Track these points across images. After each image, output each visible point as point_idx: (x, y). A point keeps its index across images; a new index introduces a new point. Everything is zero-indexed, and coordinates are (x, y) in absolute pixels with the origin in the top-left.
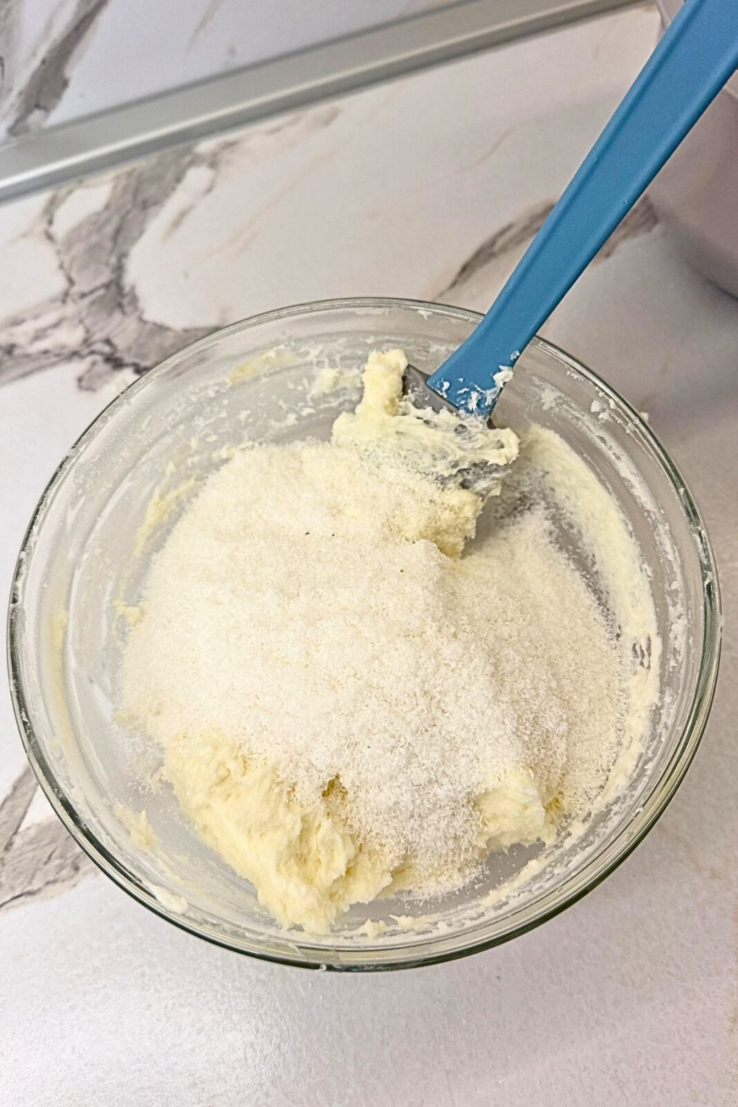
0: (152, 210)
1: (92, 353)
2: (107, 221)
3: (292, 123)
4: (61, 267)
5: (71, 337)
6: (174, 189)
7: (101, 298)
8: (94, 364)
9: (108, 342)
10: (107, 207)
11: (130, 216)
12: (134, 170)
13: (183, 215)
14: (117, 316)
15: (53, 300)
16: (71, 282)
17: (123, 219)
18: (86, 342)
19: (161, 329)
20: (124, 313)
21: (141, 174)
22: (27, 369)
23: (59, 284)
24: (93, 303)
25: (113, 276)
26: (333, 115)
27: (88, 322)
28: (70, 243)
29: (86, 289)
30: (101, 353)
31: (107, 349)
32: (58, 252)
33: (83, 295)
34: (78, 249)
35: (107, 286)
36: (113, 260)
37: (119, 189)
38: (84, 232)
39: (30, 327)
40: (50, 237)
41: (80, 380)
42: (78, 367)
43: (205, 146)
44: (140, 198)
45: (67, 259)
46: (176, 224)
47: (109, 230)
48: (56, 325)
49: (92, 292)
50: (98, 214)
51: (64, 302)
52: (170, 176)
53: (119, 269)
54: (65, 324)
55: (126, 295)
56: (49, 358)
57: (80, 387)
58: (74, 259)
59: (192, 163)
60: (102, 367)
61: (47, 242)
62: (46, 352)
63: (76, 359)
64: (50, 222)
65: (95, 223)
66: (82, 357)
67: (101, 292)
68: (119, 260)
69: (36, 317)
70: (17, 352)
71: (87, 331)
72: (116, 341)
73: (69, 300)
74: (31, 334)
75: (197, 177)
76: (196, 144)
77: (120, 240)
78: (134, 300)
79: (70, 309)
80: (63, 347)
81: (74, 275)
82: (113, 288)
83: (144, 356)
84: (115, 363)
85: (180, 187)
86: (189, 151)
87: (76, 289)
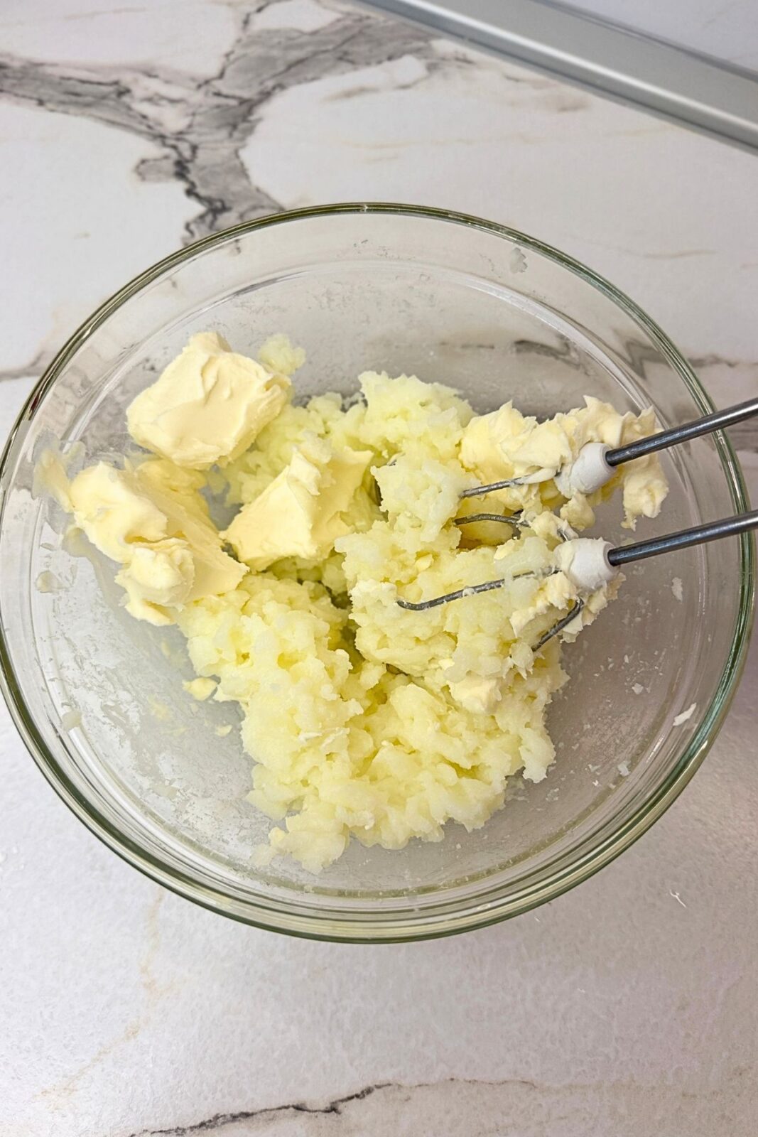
0: (344, 65)
1: (174, 147)
2: (301, 46)
3: (536, 85)
4: (227, 55)
5: (172, 120)
6: (380, 62)
7: (229, 108)
8: (166, 157)
9: (194, 148)
10: (314, 33)
11: (321, 56)
12: (368, 18)
13: (362, 91)
14: (223, 133)
15: (193, 79)
16: (221, 75)
17: (315, 54)
18: (180, 135)
19: (243, 172)
20: (231, 135)
21: (369, 26)
22: (118, 119)
23: (212, 69)
24: (218, 106)
25: (256, 97)
26: (577, 107)
27: (198, 119)
28: (255, 40)
29: (225, 91)
30: (180, 154)
31: (187, 154)
32: (239, 41)
33: (218, 94)
34: (255, 51)
35: (242, 101)
36: (270, 84)
37: (340, 25)
38: (276, 40)
39: (155, 86)
40: (246, 22)
41: (143, 162)
42: (152, 150)
43: (445, 46)
44: (345, 48)
45: (239, 51)
46: (348, 94)
47: (295, 55)
48: (173, 101)
49: (227, 97)
50: (302, 33)
51: (199, 86)
52: (389, 48)
53: (266, 95)
54: (180, 106)
55: (249, 121)
56: (141, 123)
57: (138, 167)
58: (244, 55)
59: (417, 52)
60: (169, 166)
61: (241, 24)
62: (144, 117)
63: (159, 141)
64: (260, 10)
65: (291, 39)
66: (164, 145)
67: (233, 102)
68: (274, 88)
69: (167, 82)
70: (126, 99)
71: (190, 126)
72: (200, 153)
73: (204, 89)
74: (149, 93)
75: (410, 67)
76: (439, 37)
77: (293, 70)
78: (250, 131)
79: (197, 97)
80: (160, 124)
81: (228, 73)
82: (244, 108)
83: (206, 184)
84: (181, 170)
85: (387, 64)
86: (426, 38)
87: (219, 85)
